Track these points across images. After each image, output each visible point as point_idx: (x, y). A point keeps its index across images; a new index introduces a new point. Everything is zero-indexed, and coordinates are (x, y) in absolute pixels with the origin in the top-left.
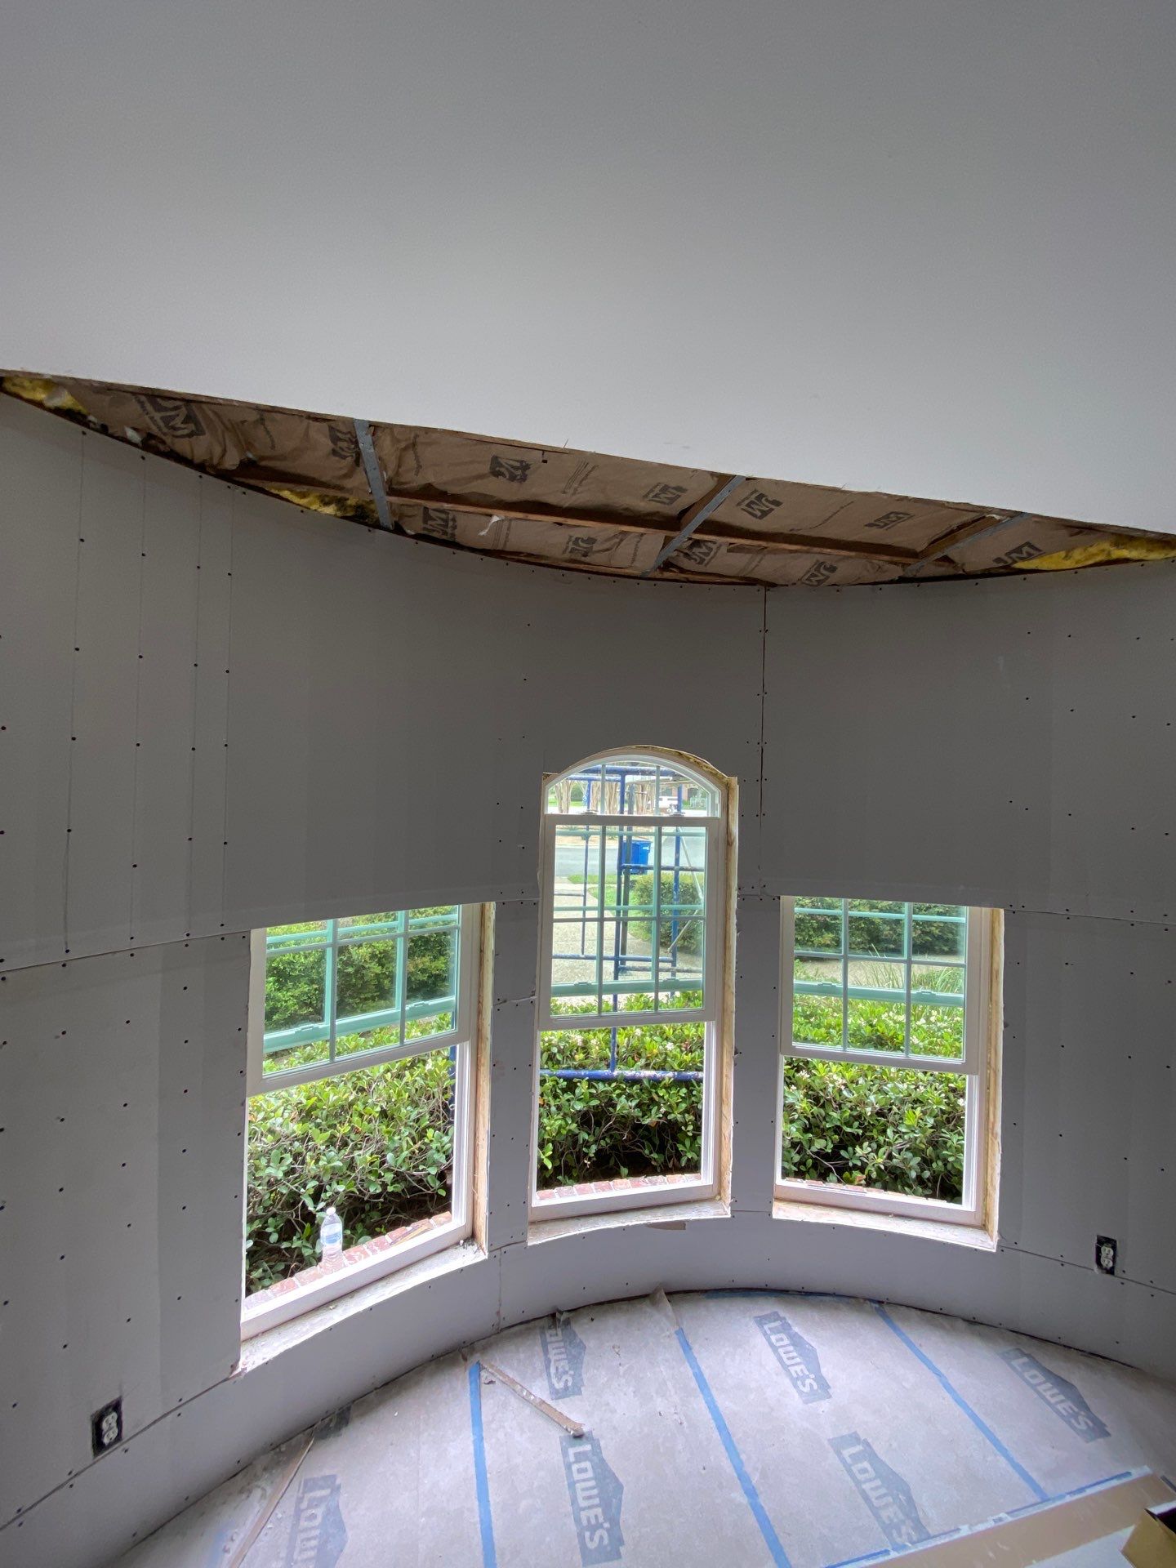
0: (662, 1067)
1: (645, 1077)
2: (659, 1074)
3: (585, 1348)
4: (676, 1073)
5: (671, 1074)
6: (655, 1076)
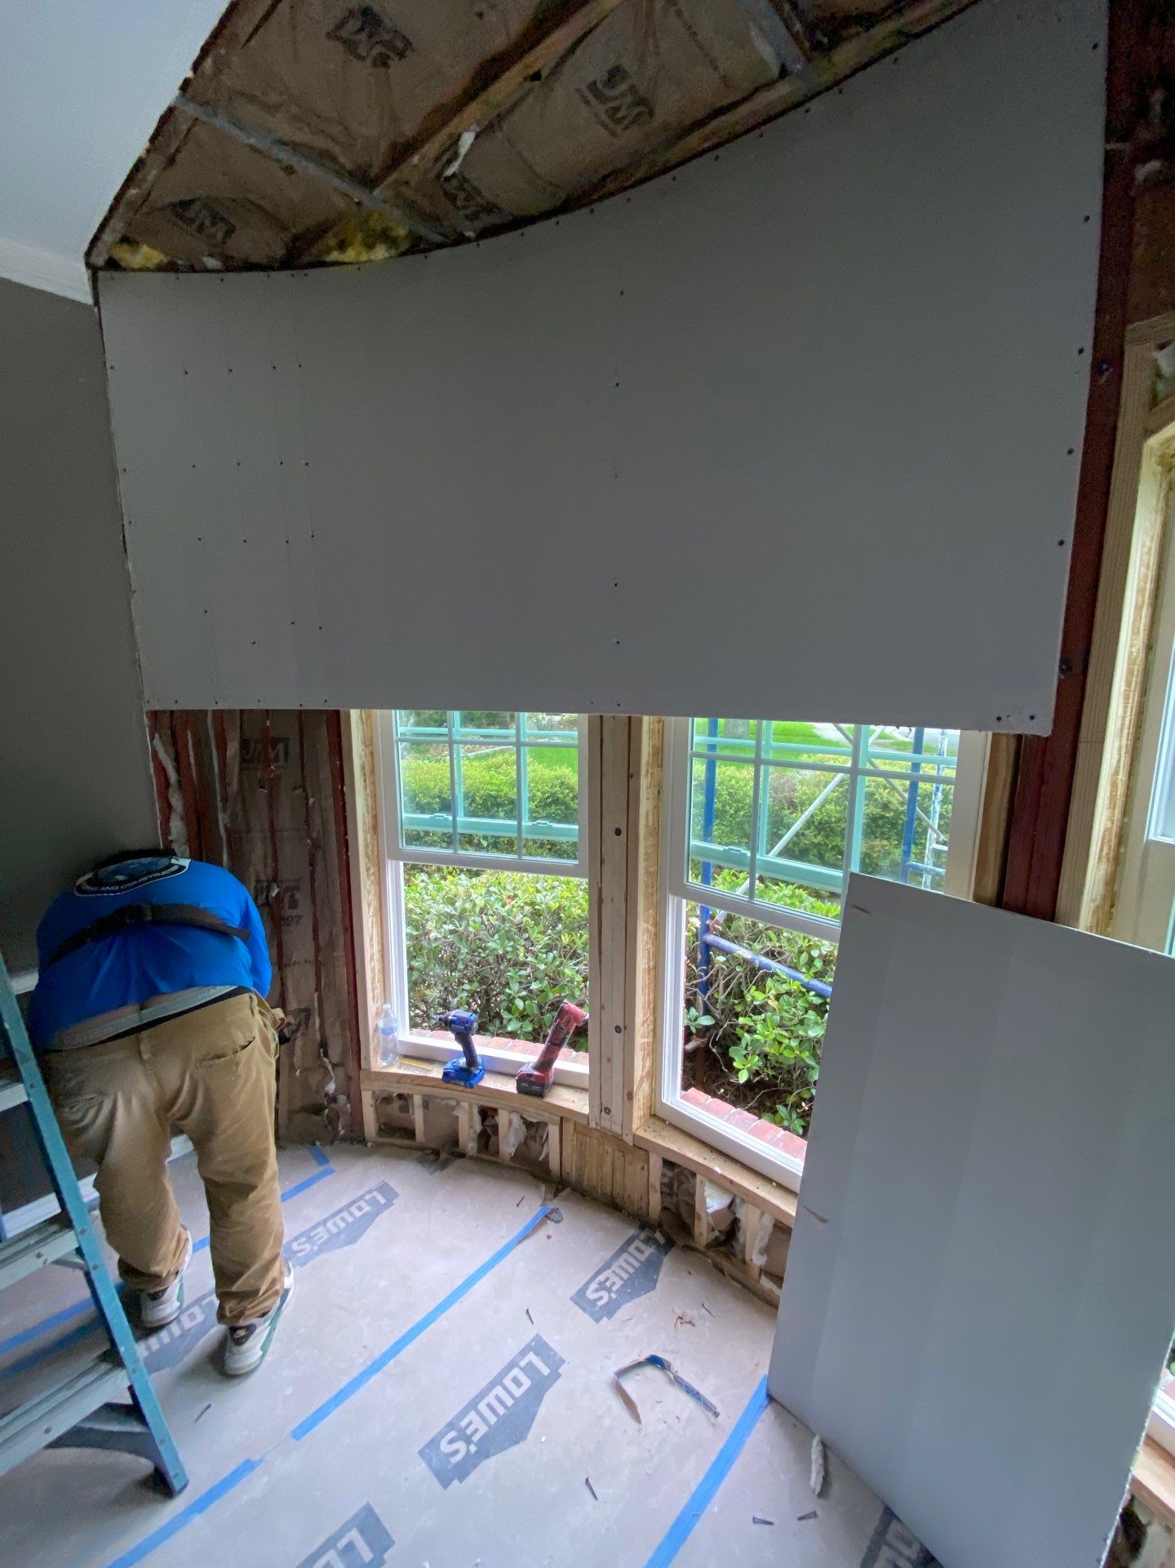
3: (654, 1288)
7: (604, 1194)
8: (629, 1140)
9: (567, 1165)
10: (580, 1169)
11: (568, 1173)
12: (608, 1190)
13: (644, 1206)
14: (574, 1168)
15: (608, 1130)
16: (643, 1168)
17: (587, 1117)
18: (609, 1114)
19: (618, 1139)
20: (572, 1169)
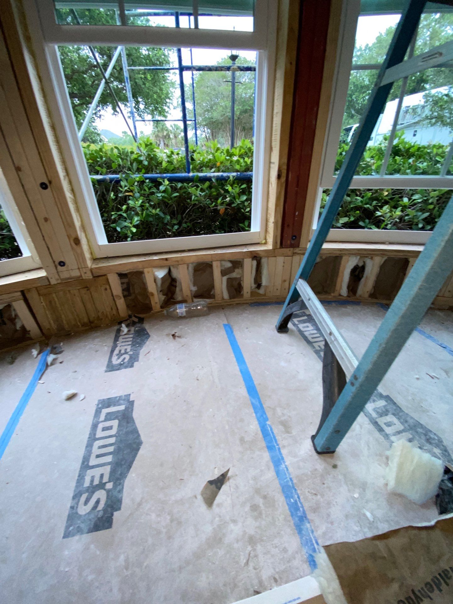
0: (227, 170)
1: (214, 177)
2: (225, 174)
4: (239, 173)
5: (235, 174)
6: (222, 176)
7: (84, 325)
8: (89, 276)
9: (45, 324)
10: (58, 320)
11: (49, 329)
12: (86, 320)
13: (114, 312)
14: (52, 322)
15: (69, 278)
16: (106, 289)
17: (46, 278)
18: (64, 265)
19: (79, 280)
20: (50, 323)
